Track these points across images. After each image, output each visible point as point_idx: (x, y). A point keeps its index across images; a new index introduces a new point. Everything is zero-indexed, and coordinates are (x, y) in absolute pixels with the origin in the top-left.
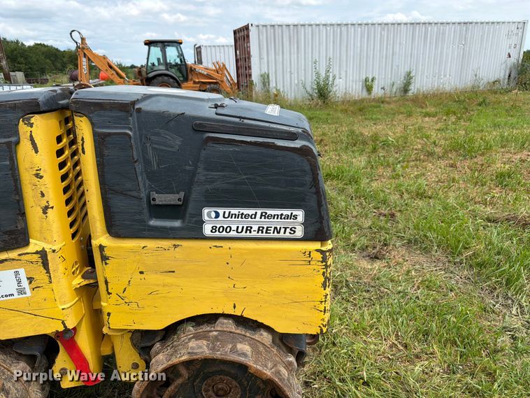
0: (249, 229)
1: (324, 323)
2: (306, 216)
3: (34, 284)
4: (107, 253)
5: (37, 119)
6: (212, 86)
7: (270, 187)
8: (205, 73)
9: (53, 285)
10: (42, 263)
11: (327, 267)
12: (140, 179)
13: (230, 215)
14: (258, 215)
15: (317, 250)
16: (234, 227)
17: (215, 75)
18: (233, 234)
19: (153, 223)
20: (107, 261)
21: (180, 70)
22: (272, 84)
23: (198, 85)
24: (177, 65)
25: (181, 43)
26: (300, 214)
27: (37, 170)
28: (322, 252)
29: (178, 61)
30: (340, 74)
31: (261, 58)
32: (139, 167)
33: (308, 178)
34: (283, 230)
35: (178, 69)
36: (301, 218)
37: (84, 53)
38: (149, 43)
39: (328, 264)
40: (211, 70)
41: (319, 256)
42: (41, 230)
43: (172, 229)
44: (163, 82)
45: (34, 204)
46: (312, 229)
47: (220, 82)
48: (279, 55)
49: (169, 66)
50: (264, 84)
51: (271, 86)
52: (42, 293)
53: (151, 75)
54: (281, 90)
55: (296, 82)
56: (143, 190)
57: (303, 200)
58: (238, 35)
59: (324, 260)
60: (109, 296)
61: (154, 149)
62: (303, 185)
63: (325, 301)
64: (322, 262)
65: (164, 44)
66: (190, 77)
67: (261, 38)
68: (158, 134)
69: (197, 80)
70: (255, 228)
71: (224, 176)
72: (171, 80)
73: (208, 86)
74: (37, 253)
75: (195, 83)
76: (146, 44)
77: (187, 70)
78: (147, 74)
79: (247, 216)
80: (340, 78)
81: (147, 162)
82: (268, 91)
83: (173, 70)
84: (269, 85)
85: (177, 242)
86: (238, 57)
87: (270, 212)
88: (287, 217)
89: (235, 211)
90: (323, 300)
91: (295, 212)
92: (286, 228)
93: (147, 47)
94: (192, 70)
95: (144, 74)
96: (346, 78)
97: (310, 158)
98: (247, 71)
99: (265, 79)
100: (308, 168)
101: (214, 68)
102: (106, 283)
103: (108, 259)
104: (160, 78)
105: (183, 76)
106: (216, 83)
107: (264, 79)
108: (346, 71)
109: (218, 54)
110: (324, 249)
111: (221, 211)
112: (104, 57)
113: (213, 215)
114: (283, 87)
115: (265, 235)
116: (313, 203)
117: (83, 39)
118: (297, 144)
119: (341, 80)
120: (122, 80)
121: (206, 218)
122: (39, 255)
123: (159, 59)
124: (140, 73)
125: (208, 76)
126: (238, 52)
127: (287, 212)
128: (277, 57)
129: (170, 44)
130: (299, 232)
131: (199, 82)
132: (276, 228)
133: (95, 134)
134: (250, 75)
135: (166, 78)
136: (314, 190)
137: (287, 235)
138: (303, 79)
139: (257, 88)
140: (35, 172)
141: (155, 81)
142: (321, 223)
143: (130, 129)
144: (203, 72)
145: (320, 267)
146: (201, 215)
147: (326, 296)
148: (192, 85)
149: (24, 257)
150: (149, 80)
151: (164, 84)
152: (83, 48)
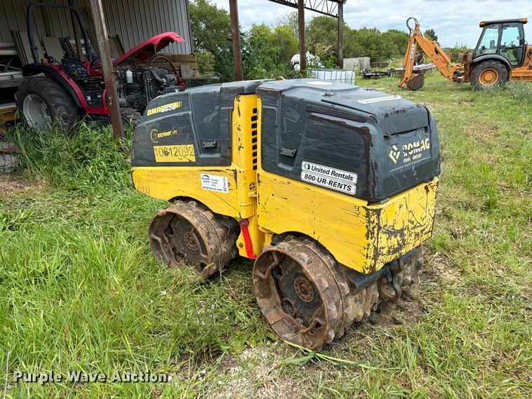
0: (324, 181)
1: (367, 266)
2: (358, 179)
3: (230, 187)
4: (260, 179)
5: (242, 98)
7: (339, 154)
9: (238, 191)
10: (234, 177)
11: (369, 222)
12: (277, 137)
13: (316, 169)
14: (330, 172)
15: (363, 207)
16: (317, 178)
18: (315, 182)
19: (281, 165)
20: (260, 184)
21: (516, 54)
24: (513, 47)
25: (525, 23)
26: (355, 176)
27: (239, 126)
28: (367, 209)
32: (278, 130)
33: (362, 151)
34: (343, 186)
36: (355, 180)
37: (415, 39)
38: (486, 25)
39: (372, 220)
41: (364, 212)
42: (237, 159)
43: (287, 171)
44: (488, 67)
45: (235, 144)
46: (361, 190)
49: (501, 49)
52: (233, 194)
53: (477, 60)
56: (278, 144)
57: (358, 167)
59: (368, 216)
60: (259, 205)
61: (286, 120)
62: (358, 156)
63: (368, 249)
64: (366, 217)
65: (502, 25)
66: (526, 61)
68: (289, 111)
70: (328, 181)
71: (315, 142)
72: (500, 65)
74: (233, 170)
76: (481, 26)
77: (524, 54)
78: (473, 59)
79: (324, 171)
81: (282, 128)
83: (506, 53)
85: (290, 181)
87: (338, 171)
88: (347, 177)
89: (318, 167)
90: (366, 247)
91: (352, 175)
92: (345, 185)
93: (481, 29)
95: (469, 59)
97: (365, 136)
100: (363, 143)
102: (259, 197)
103: (260, 182)
104: (487, 63)
105: (518, 60)
110: (368, 207)
111: (311, 165)
113: (307, 167)
115: (332, 187)
116: (363, 170)
117: (417, 26)
118: (359, 125)
120: (446, 65)
121: (303, 168)
122: (234, 172)
124: (465, 57)
127: (347, 174)
129: (511, 24)
130: (353, 191)
132: (339, 184)
133: (263, 109)
135: (494, 63)
136: (364, 160)
137: (346, 191)
142: (368, 187)
143: (276, 107)
145: (365, 220)
146: (301, 165)
147: (369, 245)
148: (526, 70)
149: (227, 171)
150: (474, 65)
151: (489, 69)
152: (415, 34)
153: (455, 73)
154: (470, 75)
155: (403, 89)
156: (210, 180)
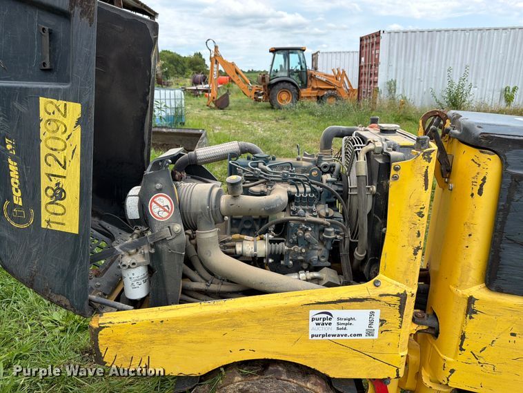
3: (384, 327)
4: (476, 306)
6: (330, 92)
8: (324, 80)
9: (401, 331)
10: (400, 306)
17: (333, 81)
20: (473, 316)
21: (300, 77)
22: (399, 92)
23: (316, 91)
24: (297, 71)
25: (304, 50)
27: (421, 208)
29: (299, 68)
30: (476, 83)
31: (389, 65)
35: (299, 76)
37: (216, 61)
38: (274, 51)
40: (331, 76)
42: (405, 272)
45: (406, 244)
47: (338, 89)
48: (409, 62)
49: (291, 72)
50: (390, 90)
51: (397, 93)
52: (389, 337)
53: (273, 81)
54: (408, 98)
55: (425, 89)
58: (365, 42)
60: (460, 352)
65: (287, 52)
66: (309, 83)
67: (392, 45)
69: (315, 87)
72: (292, 86)
73: (326, 93)
74: (398, 295)
75: (313, 89)
76: (271, 51)
77: (307, 77)
78: (270, 80)
80: (475, 87)
82: (393, 98)
83: (294, 77)
84: (395, 92)
86: (363, 64)
93: (272, 54)
94: (312, 77)
95: (267, 80)
96: (483, 86)
98: (372, 78)
99: (392, 86)
101: (333, 74)
102: (463, 337)
103: (475, 313)
104: (282, 84)
105: (302, 83)
106: (335, 89)
107: (390, 87)
108: (483, 80)
109: (334, 61)
112: (233, 64)
114: (411, 94)
117: (216, 47)
119: (476, 89)
120: (246, 85)
122: (399, 298)
123: (281, 66)
124: (263, 79)
125: (327, 83)
126: (363, 59)
128: (407, 64)
129: (294, 51)
131: (317, 89)
134: (376, 82)
135: (287, 84)
138: (433, 87)
139: (382, 96)
140: (418, 210)
141: (277, 87)
144: (322, 79)
148: (310, 91)
149: (384, 299)
150: (271, 86)
151: (284, 90)
152: (215, 55)
153: (256, 93)
154: (269, 95)
155: (211, 108)
156: (334, 321)
